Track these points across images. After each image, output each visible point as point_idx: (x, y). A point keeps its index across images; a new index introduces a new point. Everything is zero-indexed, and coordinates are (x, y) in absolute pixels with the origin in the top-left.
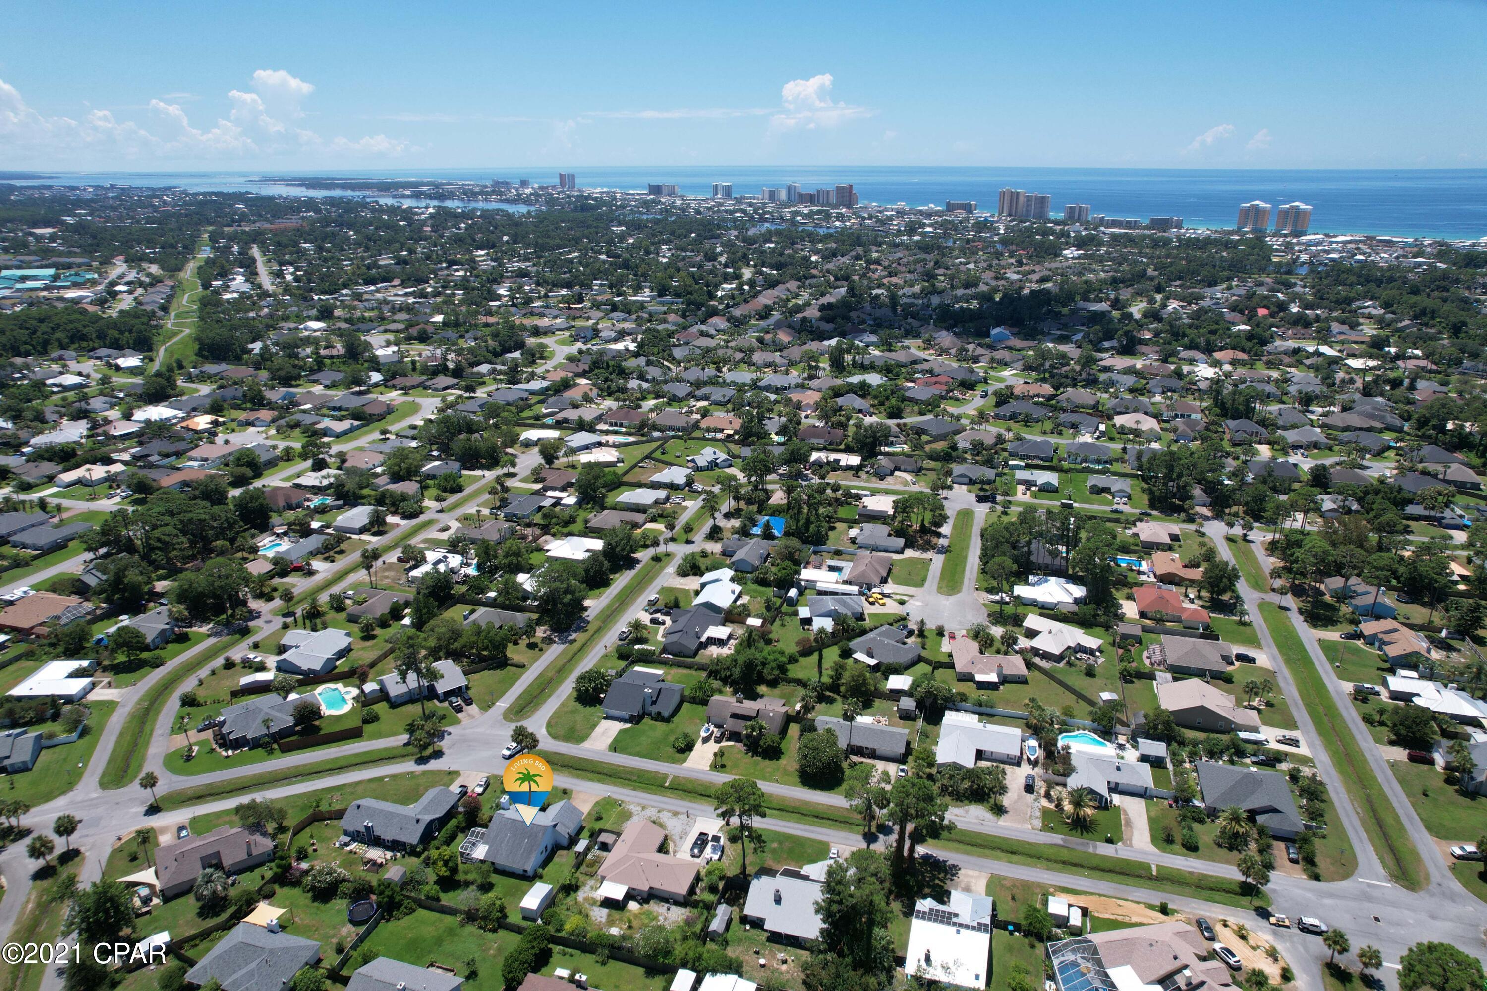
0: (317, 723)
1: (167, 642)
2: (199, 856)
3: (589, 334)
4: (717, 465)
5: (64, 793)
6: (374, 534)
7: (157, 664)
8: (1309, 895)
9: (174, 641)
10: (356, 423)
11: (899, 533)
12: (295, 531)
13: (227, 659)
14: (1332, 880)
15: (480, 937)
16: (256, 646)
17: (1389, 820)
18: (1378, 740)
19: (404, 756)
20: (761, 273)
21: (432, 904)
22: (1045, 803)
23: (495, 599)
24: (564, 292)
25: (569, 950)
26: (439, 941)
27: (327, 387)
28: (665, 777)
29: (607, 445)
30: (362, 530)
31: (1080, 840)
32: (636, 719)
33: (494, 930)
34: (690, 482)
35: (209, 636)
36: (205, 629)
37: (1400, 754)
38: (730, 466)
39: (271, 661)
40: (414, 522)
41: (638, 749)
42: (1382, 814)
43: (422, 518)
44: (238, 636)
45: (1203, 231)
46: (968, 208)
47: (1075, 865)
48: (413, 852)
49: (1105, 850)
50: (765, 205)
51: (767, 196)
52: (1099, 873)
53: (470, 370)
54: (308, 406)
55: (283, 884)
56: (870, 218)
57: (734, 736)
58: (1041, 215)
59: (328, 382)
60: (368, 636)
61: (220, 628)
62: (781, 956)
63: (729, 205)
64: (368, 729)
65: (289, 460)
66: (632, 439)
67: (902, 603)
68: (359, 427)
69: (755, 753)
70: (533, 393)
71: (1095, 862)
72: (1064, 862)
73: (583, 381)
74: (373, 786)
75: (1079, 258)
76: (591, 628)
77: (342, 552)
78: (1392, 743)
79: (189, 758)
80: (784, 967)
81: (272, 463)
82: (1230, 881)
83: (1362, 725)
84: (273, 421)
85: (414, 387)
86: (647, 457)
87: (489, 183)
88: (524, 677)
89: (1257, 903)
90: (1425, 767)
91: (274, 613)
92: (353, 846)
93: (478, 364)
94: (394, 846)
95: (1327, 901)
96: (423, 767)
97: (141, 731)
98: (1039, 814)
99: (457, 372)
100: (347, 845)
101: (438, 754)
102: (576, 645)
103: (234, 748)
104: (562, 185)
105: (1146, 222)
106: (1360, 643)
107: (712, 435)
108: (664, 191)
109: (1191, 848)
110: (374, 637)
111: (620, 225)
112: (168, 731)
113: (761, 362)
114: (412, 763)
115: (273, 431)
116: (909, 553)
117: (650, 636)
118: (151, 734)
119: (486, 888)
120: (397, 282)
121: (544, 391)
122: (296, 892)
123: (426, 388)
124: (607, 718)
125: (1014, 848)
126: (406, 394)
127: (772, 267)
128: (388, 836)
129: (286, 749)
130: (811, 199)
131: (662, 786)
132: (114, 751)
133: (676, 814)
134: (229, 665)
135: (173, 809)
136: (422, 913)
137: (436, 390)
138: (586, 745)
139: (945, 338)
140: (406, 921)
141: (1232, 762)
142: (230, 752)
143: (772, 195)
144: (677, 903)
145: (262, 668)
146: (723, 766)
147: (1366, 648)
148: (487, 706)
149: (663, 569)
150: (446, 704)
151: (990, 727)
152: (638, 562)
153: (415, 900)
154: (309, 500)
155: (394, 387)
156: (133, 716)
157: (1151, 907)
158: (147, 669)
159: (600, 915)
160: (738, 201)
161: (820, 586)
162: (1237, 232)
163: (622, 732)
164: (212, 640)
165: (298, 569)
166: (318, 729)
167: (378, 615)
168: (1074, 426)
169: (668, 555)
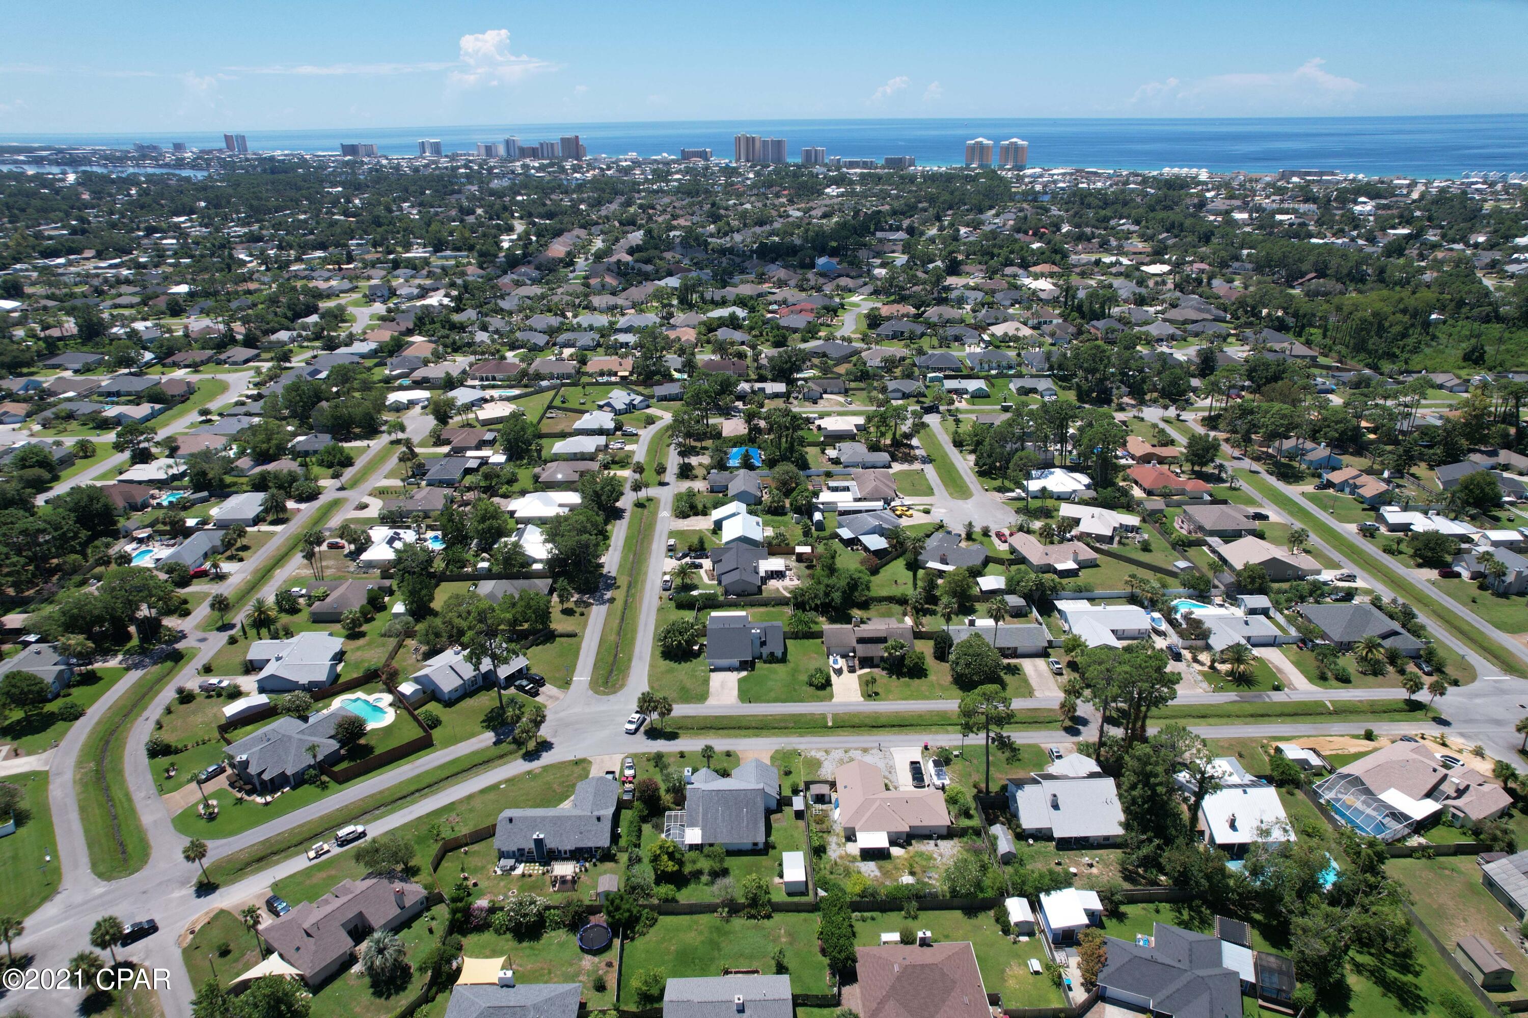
0: (362, 741)
1: (69, 686)
2: (337, 924)
3: (386, 293)
4: (634, 406)
5: (46, 898)
6: (274, 523)
7: (73, 715)
8: (1460, 699)
9: (80, 683)
10: (157, 407)
11: (874, 448)
12: (162, 533)
13: (180, 691)
14: (1467, 683)
15: (756, 927)
16: (208, 670)
17: (1466, 628)
18: (1408, 566)
19: (501, 757)
20: (534, 224)
21: (669, 907)
22: (1197, 667)
23: (489, 570)
24: (319, 254)
25: (866, 914)
26: (715, 945)
27: (76, 372)
28: (824, 717)
29: (492, 399)
30: (257, 521)
31: (1252, 694)
32: (745, 665)
33: (768, 917)
34: (619, 427)
35: (128, 669)
36: (114, 662)
37: (1433, 574)
38: (648, 407)
39: (248, 683)
40: (316, 504)
41: (773, 695)
42: (1457, 623)
43: (323, 499)
44: (169, 664)
45: (934, 168)
46: (704, 155)
47: (1262, 716)
48: (607, 856)
49: (1277, 697)
50: (485, 162)
51: (483, 151)
52: (1288, 719)
53: (265, 340)
54: (71, 394)
55: (464, 933)
56: (609, 168)
57: (866, 662)
58: (778, 159)
59: (77, 366)
60: (354, 635)
61: (137, 659)
62: (1086, 860)
63: (444, 162)
64: (436, 733)
65: (86, 457)
66: (516, 392)
67: (927, 512)
68: (161, 412)
69: (900, 675)
70: (363, 356)
71: (1278, 710)
72: (1252, 716)
73: (417, 339)
74: (492, 796)
75: (842, 195)
76: (623, 581)
77: (245, 548)
78: (1420, 566)
79: (212, 817)
80: (1094, 870)
81: (67, 461)
82: (1396, 701)
83: (1385, 556)
84: (29, 415)
85: (203, 363)
86: (550, 407)
87: (130, 147)
88: (584, 645)
89: (1431, 715)
90: (1456, 580)
91: (206, 626)
92: (521, 869)
93: (274, 332)
94: (577, 855)
95: (1478, 701)
96: (535, 765)
97: (110, 799)
98: (1200, 678)
99: (250, 342)
100: (513, 868)
101: (546, 746)
102: (619, 603)
103: (273, 791)
104: (230, 146)
105: (881, 162)
106: (1331, 491)
107: (605, 379)
108: (362, 151)
109: (1344, 680)
110: (362, 635)
111: (334, 185)
112: (153, 790)
113: (604, 305)
114: (520, 762)
115: (37, 428)
116: (897, 467)
117: (696, 581)
118: (130, 800)
119: (720, 873)
120: (89, 253)
121: (374, 354)
122: (488, 937)
123: (219, 363)
124: (716, 670)
125: (1203, 712)
126: (196, 371)
127: (541, 217)
128: (568, 845)
129: (343, 779)
130: (534, 153)
131: (826, 727)
132: (87, 831)
133: (865, 750)
134: (185, 697)
135: (233, 881)
136: (665, 921)
137: (235, 363)
138: (711, 701)
139: (778, 272)
140: (653, 935)
141: (1318, 602)
142: (269, 799)
143: (489, 150)
144: (942, 837)
145: (235, 694)
146: (877, 694)
147: (1339, 494)
148: (565, 683)
149: (655, 514)
150: (512, 690)
151: (1109, 608)
152: (623, 511)
153: (652, 908)
154: (153, 497)
155: (176, 365)
156: (83, 784)
157: (1357, 737)
158: (60, 725)
159: (870, 869)
160: (453, 158)
161: (842, 506)
162: (967, 168)
163: (740, 681)
164: (134, 676)
165: (201, 574)
166: (368, 749)
167: (356, 608)
168: (957, 339)
169: (650, 500)
